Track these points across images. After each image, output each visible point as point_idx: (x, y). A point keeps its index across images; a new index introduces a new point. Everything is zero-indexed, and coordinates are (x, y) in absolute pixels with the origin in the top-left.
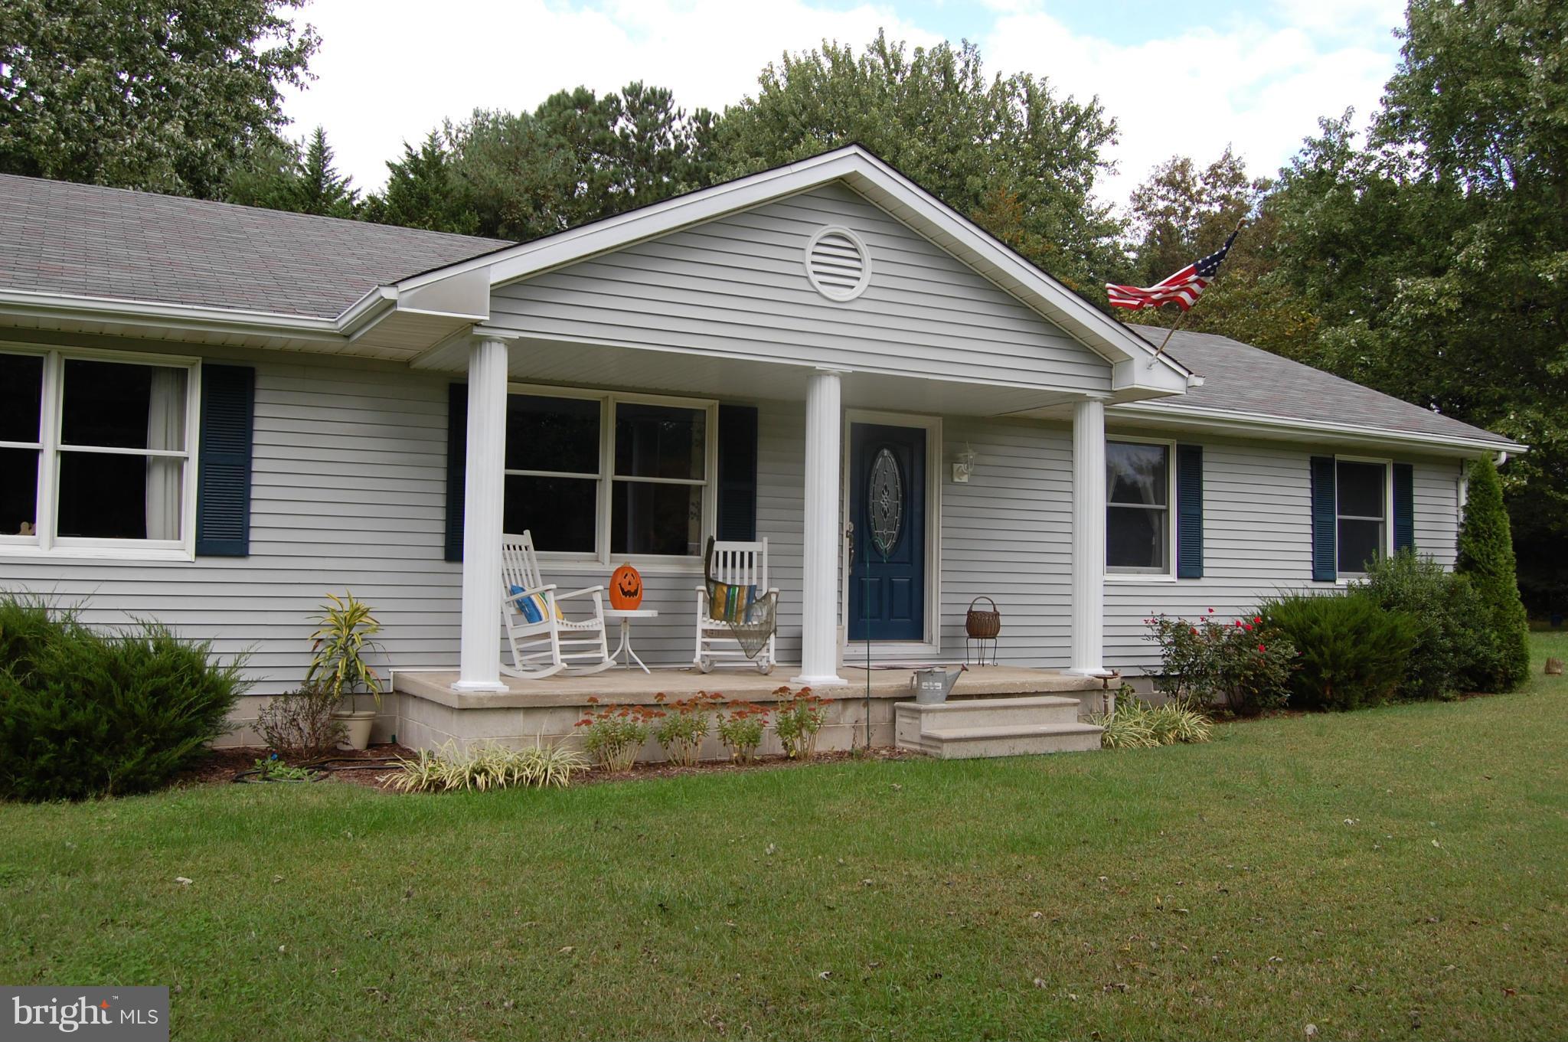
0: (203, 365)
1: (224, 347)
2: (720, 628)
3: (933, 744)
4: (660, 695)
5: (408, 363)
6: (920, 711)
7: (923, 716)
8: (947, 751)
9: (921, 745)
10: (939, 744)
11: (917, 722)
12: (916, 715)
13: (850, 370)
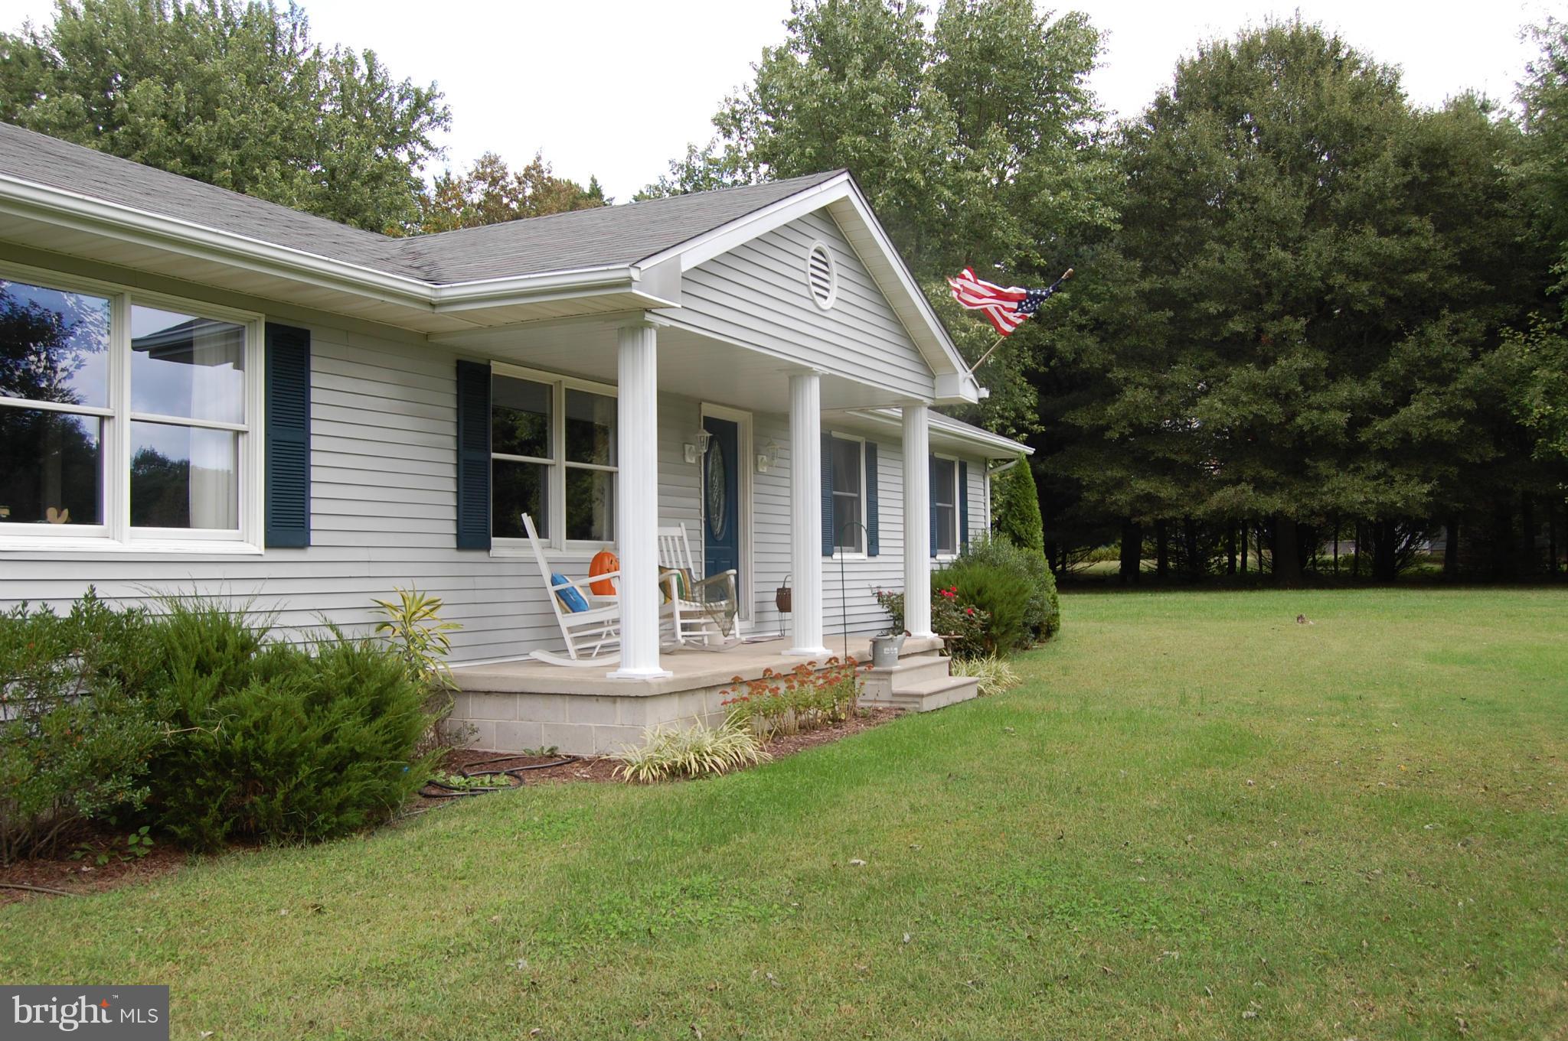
0: (266, 324)
1: (286, 305)
2: (693, 609)
3: (909, 699)
4: (767, 670)
5: (427, 336)
6: (890, 673)
7: (893, 677)
8: (927, 705)
9: (891, 702)
10: (917, 700)
11: (885, 682)
12: (886, 677)
13: (828, 371)
